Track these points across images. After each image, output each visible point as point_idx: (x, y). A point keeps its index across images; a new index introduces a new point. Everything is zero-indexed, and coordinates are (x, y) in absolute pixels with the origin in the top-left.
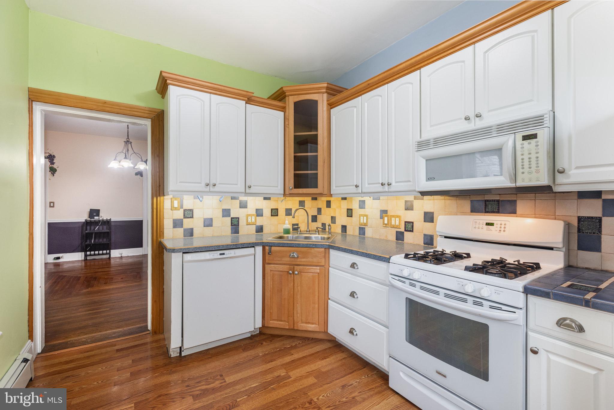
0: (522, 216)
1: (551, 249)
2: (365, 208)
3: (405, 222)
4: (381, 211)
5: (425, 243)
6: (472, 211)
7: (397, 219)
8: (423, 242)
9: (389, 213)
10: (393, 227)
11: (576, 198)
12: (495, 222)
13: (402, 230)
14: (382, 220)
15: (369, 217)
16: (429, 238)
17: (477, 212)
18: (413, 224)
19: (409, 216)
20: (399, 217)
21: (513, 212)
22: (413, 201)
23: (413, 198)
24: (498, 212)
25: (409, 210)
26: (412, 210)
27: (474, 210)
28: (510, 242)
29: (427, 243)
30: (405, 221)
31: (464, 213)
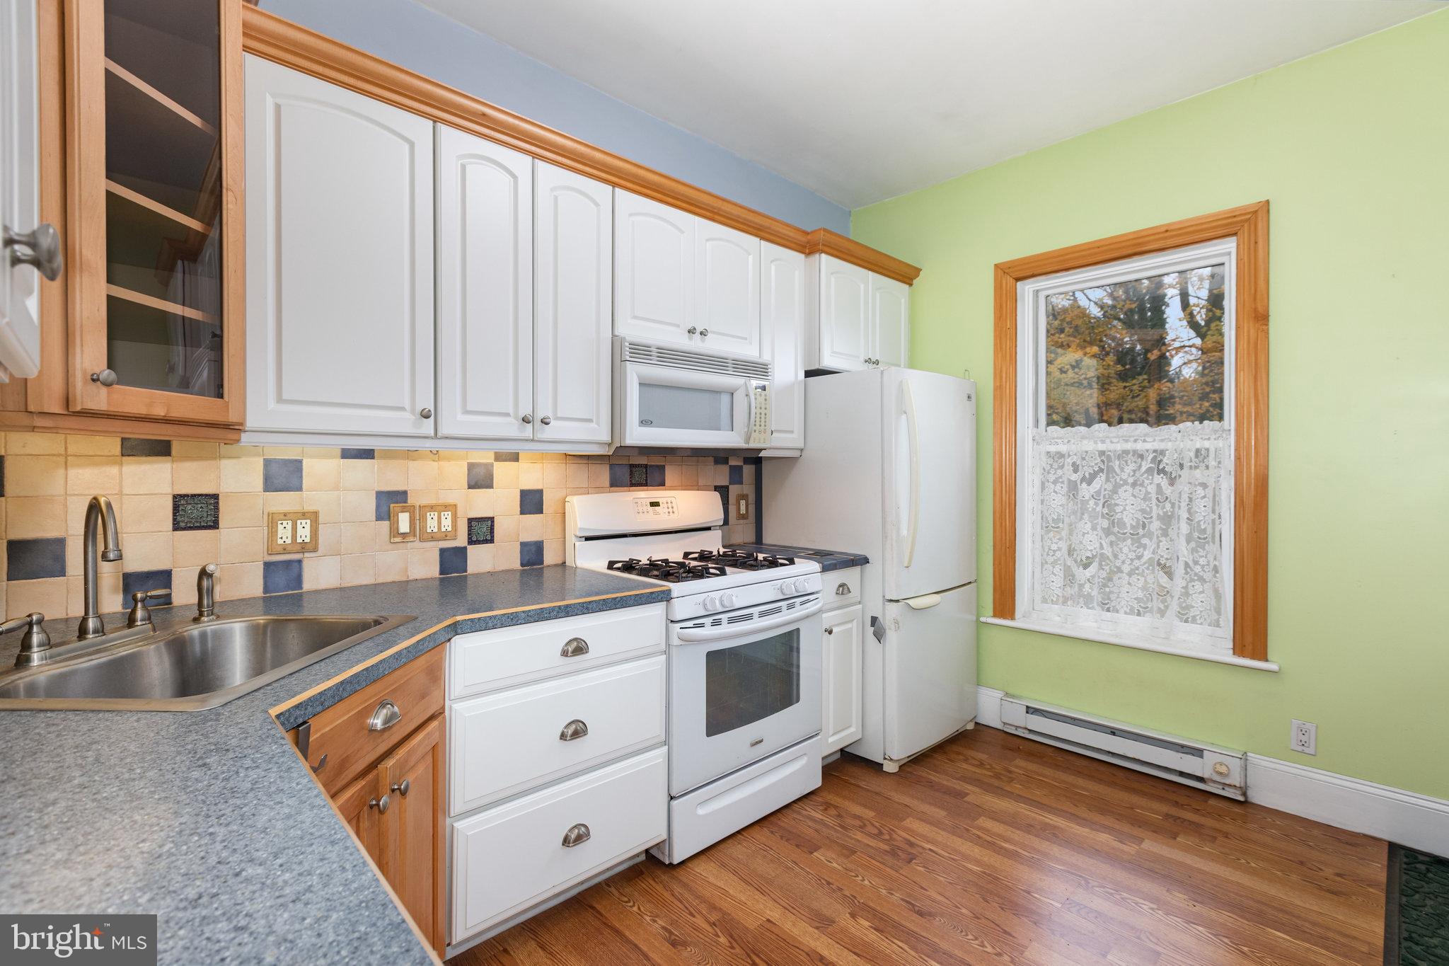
0: (673, 488)
1: (708, 529)
2: (300, 489)
3: (470, 521)
4: (380, 495)
5: (525, 562)
6: (612, 485)
7: (448, 515)
8: (519, 562)
9: (411, 501)
10: (433, 538)
11: (713, 464)
12: (660, 500)
13: (462, 541)
14: (385, 524)
15: (321, 519)
16: (533, 549)
17: (619, 487)
18: (493, 522)
19: (480, 504)
20: (453, 508)
21: (661, 484)
22: (492, 465)
23: (493, 457)
24: (646, 485)
25: (479, 487)
26: (490, 486)
27: (615, 483)
28: (679, 529)
29: (528, 561)
30: (469, 517)
31: (599, 489)
